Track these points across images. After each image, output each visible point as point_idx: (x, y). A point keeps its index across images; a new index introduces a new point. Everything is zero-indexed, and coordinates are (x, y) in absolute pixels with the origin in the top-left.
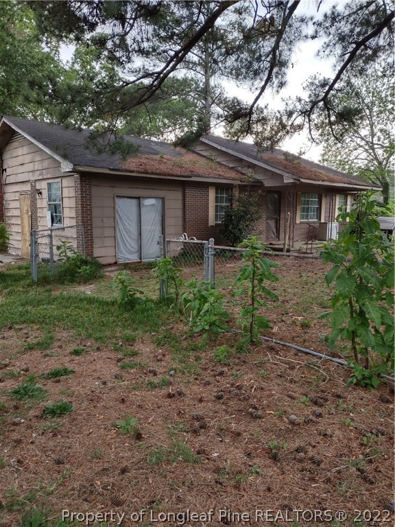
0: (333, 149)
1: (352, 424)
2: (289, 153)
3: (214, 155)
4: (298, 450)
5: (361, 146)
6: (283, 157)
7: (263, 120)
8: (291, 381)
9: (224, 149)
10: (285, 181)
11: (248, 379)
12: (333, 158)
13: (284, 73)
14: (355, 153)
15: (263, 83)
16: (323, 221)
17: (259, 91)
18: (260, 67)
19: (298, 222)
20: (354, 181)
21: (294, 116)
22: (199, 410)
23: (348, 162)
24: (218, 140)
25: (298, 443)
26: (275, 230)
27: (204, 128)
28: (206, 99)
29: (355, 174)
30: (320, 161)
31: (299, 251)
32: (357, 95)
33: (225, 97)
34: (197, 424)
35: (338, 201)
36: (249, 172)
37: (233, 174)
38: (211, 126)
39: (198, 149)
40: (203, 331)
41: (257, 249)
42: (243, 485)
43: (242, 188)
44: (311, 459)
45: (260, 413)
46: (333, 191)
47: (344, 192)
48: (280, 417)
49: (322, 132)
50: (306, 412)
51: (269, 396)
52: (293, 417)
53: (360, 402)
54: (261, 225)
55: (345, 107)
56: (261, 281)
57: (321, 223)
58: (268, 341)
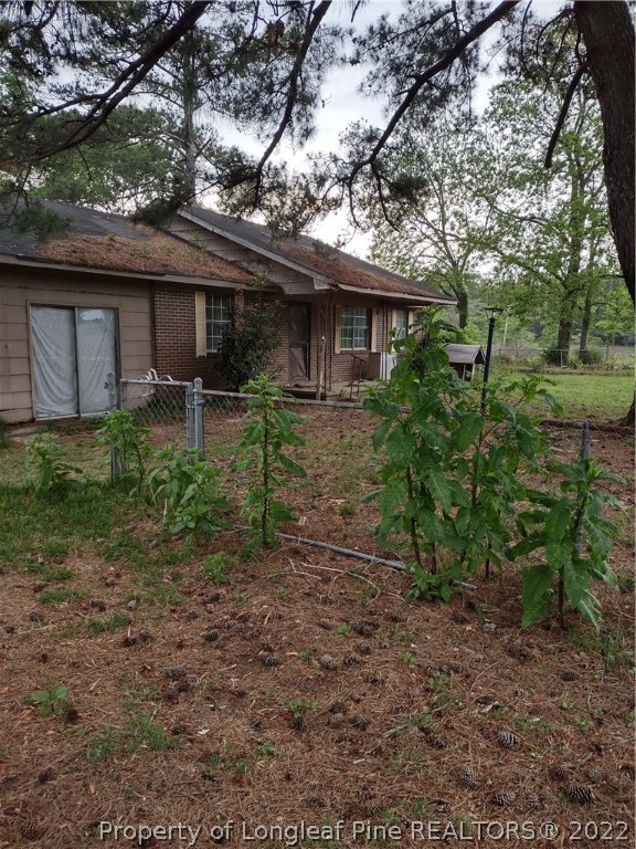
0: (388, 239)
1: (413, 660)
2: (321, 243)
3: (202, 241)
4: (332, 710)
5: (428, 237)
6: (312, 249)
7: (281, 188)
8: (325, 601)
9: (217, 231)
10: (316, 288)
11: (259, 604)
12: (388, 254)
13: (311, 115)
14: (419, 247)
15: (278, 127)
16: (374, 350)
17: (270, 141)
18: (271, 101)
19: (337, 351)
20: (416, 289)
21: (327, 184)
22: (178, 661)
23: (409, 260)
24: (208, 215)
25: (334, 698)
26: (303, 365)
27: (185, 194)
28: (186, 147)
29: (420, 279)
30: (368, 257)
31: (340, 398)
32: (420, 157)
33: (218, 145)
34: (173, 685)
35: (395, 321)
36: (259, 270)
37: (235, 273)
38: (197, 192)
39: (175, 228)
40: (186, 530)
41: (271, 394)
42: (248, 775)
43: (249, 296)
44: (353, 721)
45: (276, 656)
46: (386, 305)
47: (404, 306)
48: (307, 661)
49: (371, 213)
50: (346, 648)
51: (290, 628)
52: (327, 658)
53: (425, 625)
54: (281, 356)
55: (403, 174)
56: (278, 445)
57: (371, 354)
58: (290, 540)
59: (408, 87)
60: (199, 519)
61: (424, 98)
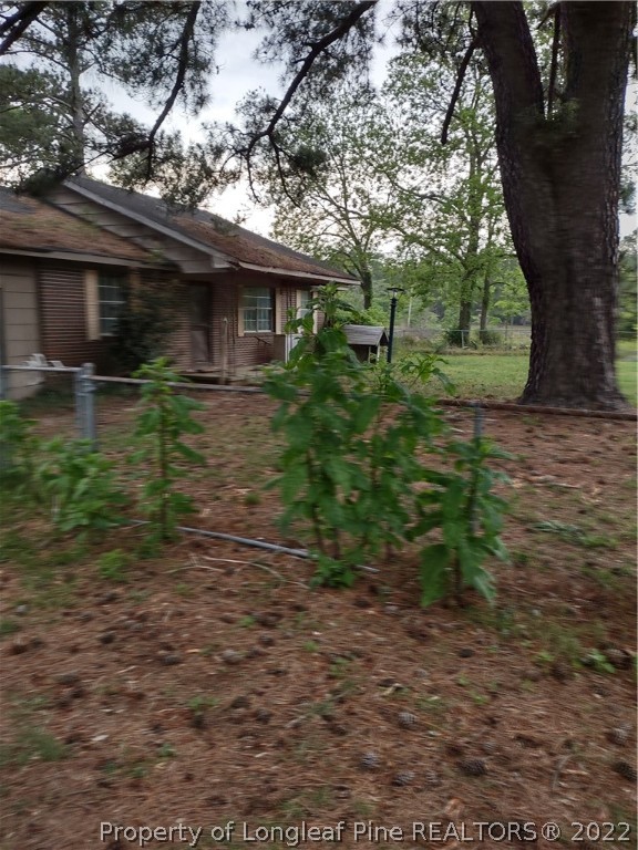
0: (290, 216)
1: (317, 647)
2: (220, 218)
3: (92, 214)
5: (331, 214)
6: (211, 225)
7: (175, 159)
9: (109, 204)
10: (217, 266)
11: (159, 602)
12: (291, 232)
13: (204, 82)
14: (322, 224)
15: (170, 94)
16: (279, 332)
17: (162, 108)
18: (162, 65)
19: (241, 334)
20: (320, 269)
21: (225, 156)
22: (72, 666)
23: (312, 238)
24: (98, 187)
25: (236, 692)
26: (205, 348)
27: (71, 164)
28: (73, 113)
29: (324, 258)
30: (271, 235)
31: (245, 382)
32: (320, 129)
33: (108, 111)
34: (67, 691)
35: (300, 300)
36: (155, 247)
37: (127, 250)
38: (86, 161)
39: (62, 201)
40: (78, 529)
41: (166, 380)
42: (147, 780)
43: (145, 274)
44: (255, 715)
45: (176, 655)
46: (290, 285)
47: (305, 285)
48: (208, 656)
49: (272, 187)
50: (252, 641)
51: (192, 624)
52: (229, 652)
53: (328, 612)
54: (182, 339)
55: (302, 147)
56: (176, 434)
57: (276, 336)
58: (190, 533)
59: (305, 55)
60: (94, 515)
61: (321, 68)
